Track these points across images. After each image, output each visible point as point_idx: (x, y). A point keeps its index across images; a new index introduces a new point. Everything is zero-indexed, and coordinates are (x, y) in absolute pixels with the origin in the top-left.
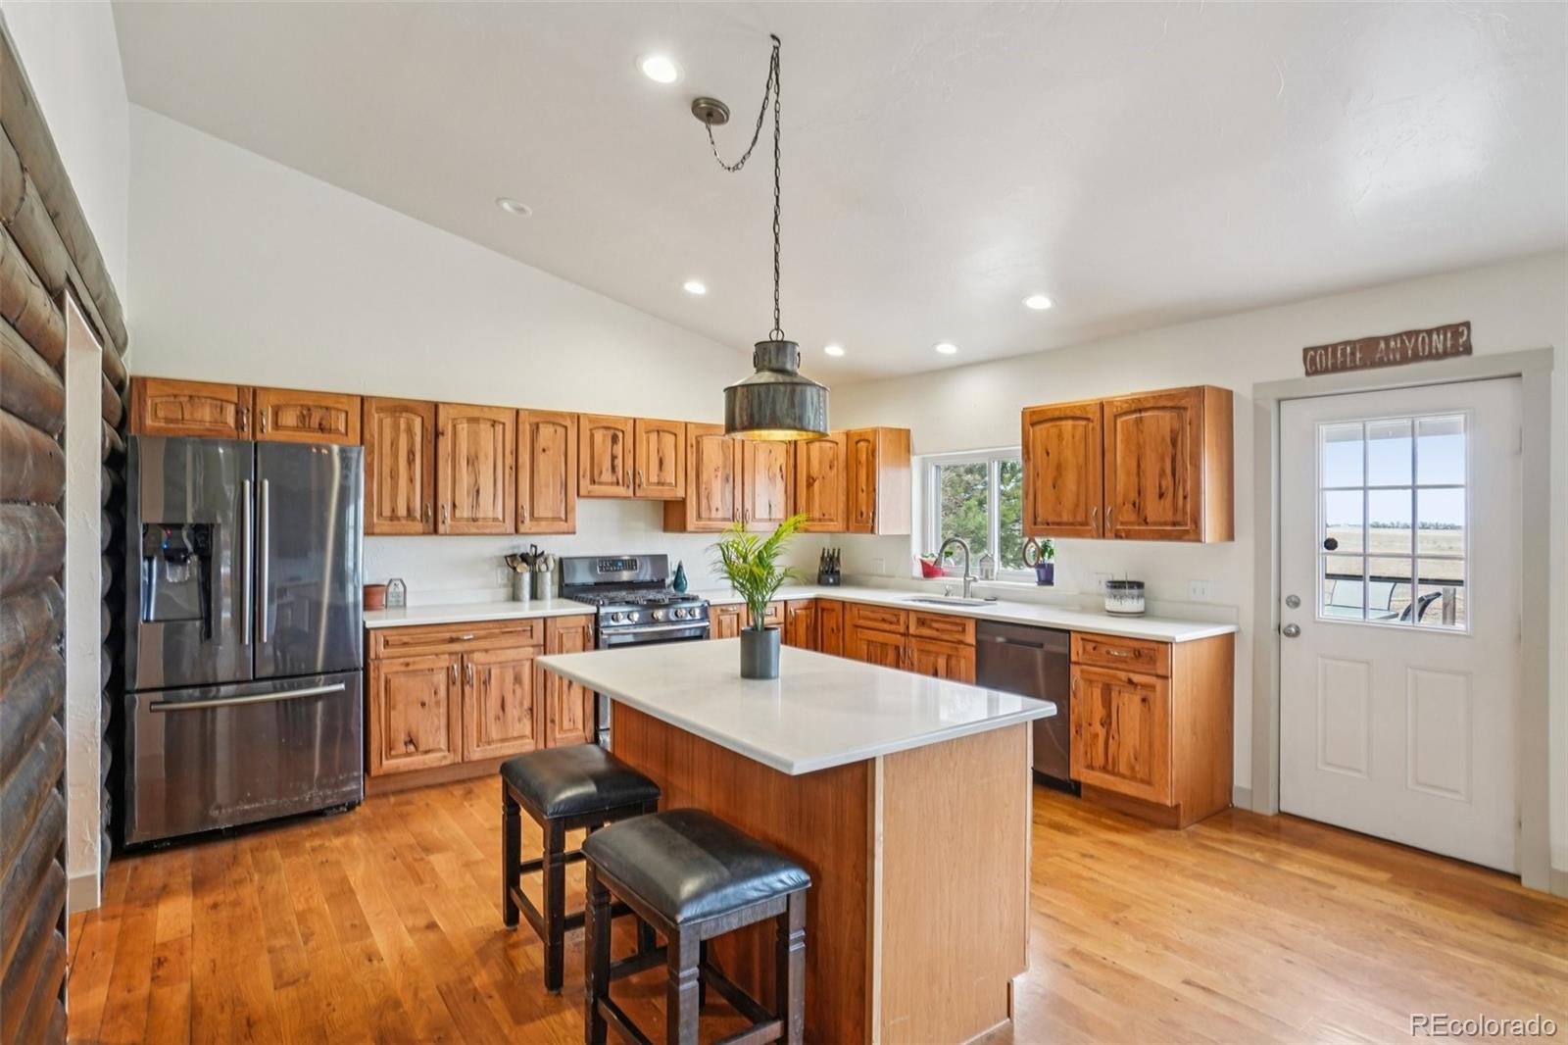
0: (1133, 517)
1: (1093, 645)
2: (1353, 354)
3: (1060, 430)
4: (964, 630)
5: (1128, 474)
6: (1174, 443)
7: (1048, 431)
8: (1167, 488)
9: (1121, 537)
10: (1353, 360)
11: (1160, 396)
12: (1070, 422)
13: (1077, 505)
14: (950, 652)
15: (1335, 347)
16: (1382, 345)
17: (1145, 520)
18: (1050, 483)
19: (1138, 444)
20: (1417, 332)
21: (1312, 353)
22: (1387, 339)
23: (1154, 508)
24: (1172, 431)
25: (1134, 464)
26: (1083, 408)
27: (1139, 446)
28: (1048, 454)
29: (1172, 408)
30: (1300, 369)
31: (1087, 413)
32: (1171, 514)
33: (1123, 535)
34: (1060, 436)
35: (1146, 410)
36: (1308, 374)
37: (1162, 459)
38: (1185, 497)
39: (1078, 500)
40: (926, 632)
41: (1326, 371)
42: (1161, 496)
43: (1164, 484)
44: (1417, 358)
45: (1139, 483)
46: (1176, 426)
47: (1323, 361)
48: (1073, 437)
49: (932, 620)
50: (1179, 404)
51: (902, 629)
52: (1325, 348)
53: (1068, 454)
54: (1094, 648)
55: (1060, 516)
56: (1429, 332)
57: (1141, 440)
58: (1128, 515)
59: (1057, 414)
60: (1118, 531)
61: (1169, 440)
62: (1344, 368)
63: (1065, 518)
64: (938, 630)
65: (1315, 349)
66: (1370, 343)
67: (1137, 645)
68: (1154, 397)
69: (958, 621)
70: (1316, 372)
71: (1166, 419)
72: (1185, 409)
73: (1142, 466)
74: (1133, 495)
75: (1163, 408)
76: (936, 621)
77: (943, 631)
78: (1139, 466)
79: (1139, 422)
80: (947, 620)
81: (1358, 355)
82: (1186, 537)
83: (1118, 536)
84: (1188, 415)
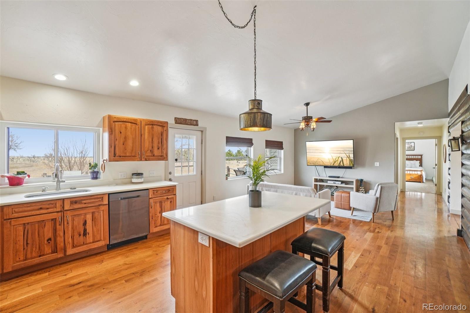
0: (150, 155)
1: (156, 191)
2: (183, 121)
3: (126, 126)
4: (102, 199)
5: (149, 142)
6: (162, 135)
7: (121, 125)
8: (160, 146)
9: (147, 160)
10: (183, 122)
11: (158, 122)
12: (130, 124)
13: (132, 150)
14: (94, 211)
15: (180, 118)
16: (187, 121)
17: (154, 155)
18: (122, 143)
19: (152, 134)
20: (192, 120)
21: (176, 119)
22: (188, 120)
23: (156, 152)
24: (161, 132)
25: (151, 139)
26: (136, 120)
27: (153, 135)
28: (121, 133)
29: (161, 126)
30: (174, 122)
31: (137, 122)
32: (161, 153)
33: (147, 159)
34: (126, 128)
35: (154, 125)
36: (175, 123)
37: (159, 139)
38: (164, 149)
39: (133, 149)
40: (76, 206)
41: (179, 123)
42: (158, 149)
43: (159, 145)
44: (192, 125)
45: (152, 145)
46: (162, 131)
47: (179, 121)
48: (131, 129)
49: (82, 200)
50: (163, 125)
51: (59, 209)
52: (179, 118)
53: (129, 133)
54: (157, 192)
55: (126, 154)
56: (194, 120)
57: (153, 133)
58: (149, 154)
59: (125, 120)
60: (146, 158)
61: (160, 134)
62: (182, 124)
63: (128, 155)
64: (85, 203)
65: (177, 118)
66: (186, 120)
67: (167, 188)
68: (157, 122)
69: (99, 196)
70: (177, 123)
71: (160, 128)
72: (164, 127)
73: (153, 140)
74: (150, 148)
75: (159, 125)
76: (85, 200)
77: (88, 203)
78: (152, 140)
79: (153, 128)
80: (94, 197)
81: (184, 122)
82: (164, 160)
83: (146, 160)
84: (165, 128)
